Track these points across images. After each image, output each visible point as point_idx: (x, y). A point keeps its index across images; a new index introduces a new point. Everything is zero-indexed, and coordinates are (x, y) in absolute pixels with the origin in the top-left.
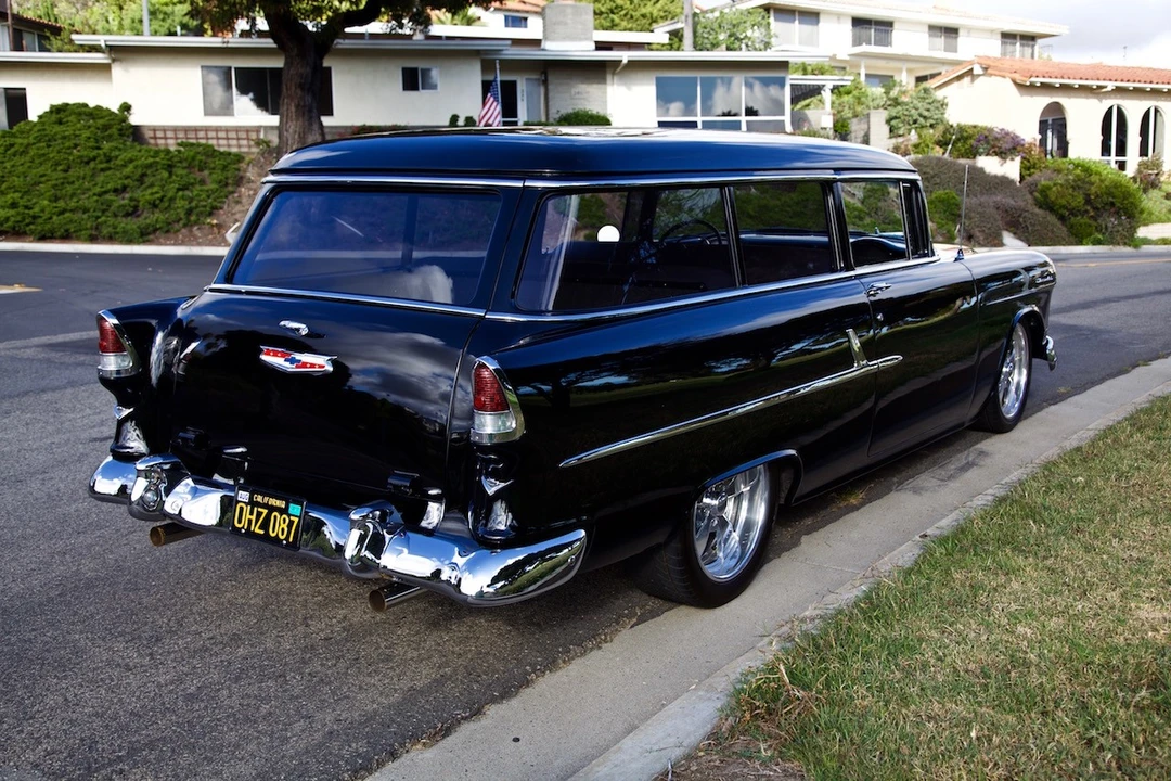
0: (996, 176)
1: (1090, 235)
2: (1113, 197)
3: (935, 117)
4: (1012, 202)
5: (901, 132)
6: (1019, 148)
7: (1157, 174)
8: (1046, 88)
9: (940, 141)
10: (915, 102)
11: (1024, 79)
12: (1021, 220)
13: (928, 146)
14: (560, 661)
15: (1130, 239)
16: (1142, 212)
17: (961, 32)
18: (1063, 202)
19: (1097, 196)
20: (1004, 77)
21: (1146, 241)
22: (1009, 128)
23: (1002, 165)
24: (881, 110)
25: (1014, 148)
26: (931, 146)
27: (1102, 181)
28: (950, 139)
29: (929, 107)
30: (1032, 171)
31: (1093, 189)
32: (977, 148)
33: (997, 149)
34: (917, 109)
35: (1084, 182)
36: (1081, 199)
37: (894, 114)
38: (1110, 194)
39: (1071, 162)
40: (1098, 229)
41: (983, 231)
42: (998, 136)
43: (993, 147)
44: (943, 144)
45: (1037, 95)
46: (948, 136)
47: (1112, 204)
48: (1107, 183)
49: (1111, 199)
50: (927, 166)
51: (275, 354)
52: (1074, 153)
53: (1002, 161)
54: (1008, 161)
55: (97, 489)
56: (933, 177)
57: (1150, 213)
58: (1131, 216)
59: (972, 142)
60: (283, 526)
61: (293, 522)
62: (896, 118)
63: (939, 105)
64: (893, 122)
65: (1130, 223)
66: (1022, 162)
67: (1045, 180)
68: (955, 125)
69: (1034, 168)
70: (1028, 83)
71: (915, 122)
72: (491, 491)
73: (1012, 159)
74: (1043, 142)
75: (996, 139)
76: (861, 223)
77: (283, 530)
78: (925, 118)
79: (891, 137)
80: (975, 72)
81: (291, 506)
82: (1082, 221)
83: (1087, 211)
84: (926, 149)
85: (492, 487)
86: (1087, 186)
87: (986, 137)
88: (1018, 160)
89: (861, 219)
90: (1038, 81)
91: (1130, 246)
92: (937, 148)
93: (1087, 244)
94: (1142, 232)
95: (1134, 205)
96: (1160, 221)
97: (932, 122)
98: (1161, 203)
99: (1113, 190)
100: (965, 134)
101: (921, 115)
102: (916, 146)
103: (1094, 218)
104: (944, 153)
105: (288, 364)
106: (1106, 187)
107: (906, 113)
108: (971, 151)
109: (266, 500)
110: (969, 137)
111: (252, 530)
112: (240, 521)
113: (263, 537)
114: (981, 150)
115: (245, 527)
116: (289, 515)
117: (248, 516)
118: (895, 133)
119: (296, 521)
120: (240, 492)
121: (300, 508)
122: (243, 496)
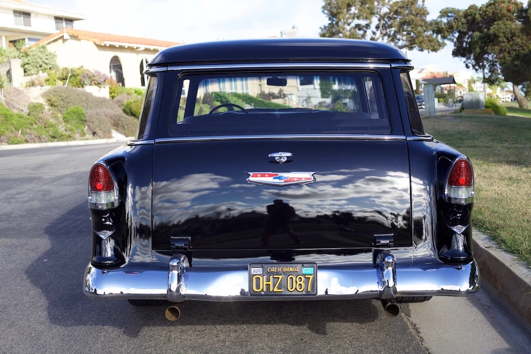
3: (52, 63)
4: (113, 112)
5: (32, 72)
8: (112, 47)
9: (61, 77)
10: (39, 54)
11: (101, 42)
12: (120, 122)
17: (32, 15)
20: (89, 40)
23: (100, 91)
24: (17, 59)
25: (104, 81)
26: (57, 80)
28: (67, 77)
29: (47, 57)
30: (114, 94)
32: (83, 81)
33: (95, 82)
34: (41, 59)
37: (27, 62)
39: (128, 90)
41: (101, 129)
42: (95, 74)
43: (94, 80)
44: (63, 79)
45: (107, 50)
50: (61, 92)
51: (263, 176)
52: (128, 84)
53: (99, 89)
54: (102, 88)
56: (65, 98)
59: (80, 78)
60: (299, 283)
61: (309, 278)
62: (28, 64)
63: (53, 56)
64: (26, 66)
66: (109, 90)
68: (69, 68)
70: (103, 45)
71: (41, 66)
73: (104, 87)
75: (94, 76)
76: (32, 127)
77: (300, 285)
78: (46, 64)
79: (25, 76)
80: (65, 38)
84: (54, 82)
87: (87, 75)
88: (107, 88)
89: (32, 125)
90: (108, 43)
92: (59, 81)
97: (51, 66)
100: (75, 73)
101: (44, 62)
102: (47, 80)
104: (63, 84)
105: (277, 181)
107: (34, 61)
108: (80, 83)
109: (280, 269)
110: (78, 75)
111: (271, 291)
112: (258, 287)
113: (282, 293)
114: (86, 83)
115: (264, 291)
116: (304, 275)
117: (265, 283)
118: (29, 73)
119: (311, 277)
120: (253, 269)
121: (313, 268)
122: (257, 271)
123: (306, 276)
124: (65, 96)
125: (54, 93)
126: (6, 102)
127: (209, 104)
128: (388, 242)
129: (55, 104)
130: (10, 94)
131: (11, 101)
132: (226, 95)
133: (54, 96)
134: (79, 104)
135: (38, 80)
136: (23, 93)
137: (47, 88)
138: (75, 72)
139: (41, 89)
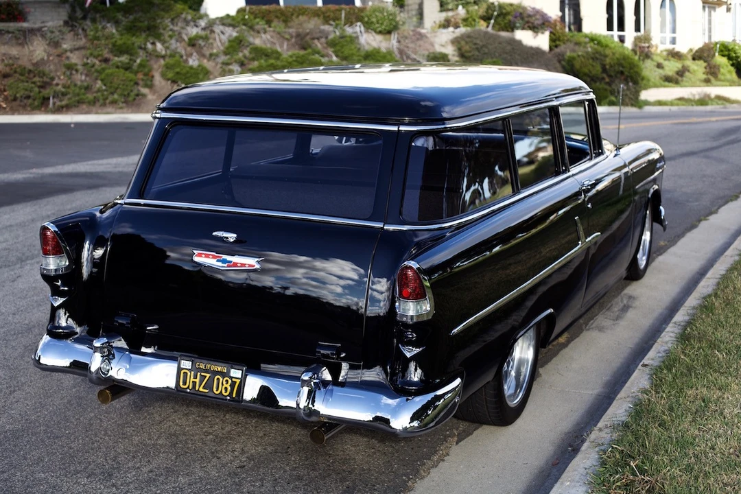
0: (531, 48)
1: (606, 97)
2: (623, 67)
5: (450, 7)
6: (547, 24)
7: (648, 47)
9: (484, 16)
13: (474, 20)
14: (422, 471)
15: (636, 102)
16: (643, 79)
18: (586, 70)
19: (611, 66)
21: (647, 103)
22: (538, 7)
23: (535, 37)
25: (543, 24)
26: (477, 20)
27: (614, 54)
28: (492, 15)
30: (558, 43)
31: (608, 61)
32: (515, 23)
33: (530, 25)
35: (601, 54)
36: (599, 68)
38: (621, 65)
39: (586, 36)
40: (612, 93)
42: (531, 14)
43: (527, 22)
44: (487, 18)
46: (490, 12)
47: (622, 73)
48: (617, 56)
49: (621, 69)
50: (476, 38)
51: (207, 256)
52: (587, 28)
53: (535, 34)
54: (540, 34)
55: (41, 361)
56: (482, 47)
57: (649, 80)
58: (636, 83)
59: (510, 17)
60: (225, 385)
61: (235, 382)
65: (635, 88)
66: (550, 36)
67: (571, 51)
68: (496, 4)
69: (559, 40)
72: (408, 355)
73: (543, 33)
74: (563, 18)
75: (529, 16)
77: (226, 388)
79: (441, 11)
81: (232, 371)
82: (601, 86)
83: (603, 78)
84: (473, 23)
85: (409, 352)
86: (602, 58)
87: (521, 14)
88: (547, 34)
91: (635, 106)
92: (482, 22)
93: (604, 105)
94: (645, 95)
95: (638, 74)
96: (656, 86)
98: (655, 71)
99: (623, 62)
100: (504, 11)
102: (465, 20)
103: (609, 84)
104: (488, 27)
105: (220, 264)
106: (618, 59)
108: (510, 25)
109: (208, 366)
110: (508, 14)
111: (197, 389)
112: (185, 383)
113: (207, 394)
114: (518, 25)
115: (190, 388)
116: (231, 378)
117: (192, 380)
118: (445, 7)
119: (238, 381)
120: (183, 361)
121: (241, 372)
122: (186, 364)
123: (233, 380)
124: (481, 43)
125: (468, 40)
126: (399, 49)
127: (705, 62)
128: (329, 352)
129: (467, 54)
130: (406, 38)
131: (406, 49)
132: (737, 47)
133: (467, 43)
134: (500, 55)
135: (455, 19)
136: (427, 37)
137: (463, 30)
138: (505, 9)
139: (453, 32)
